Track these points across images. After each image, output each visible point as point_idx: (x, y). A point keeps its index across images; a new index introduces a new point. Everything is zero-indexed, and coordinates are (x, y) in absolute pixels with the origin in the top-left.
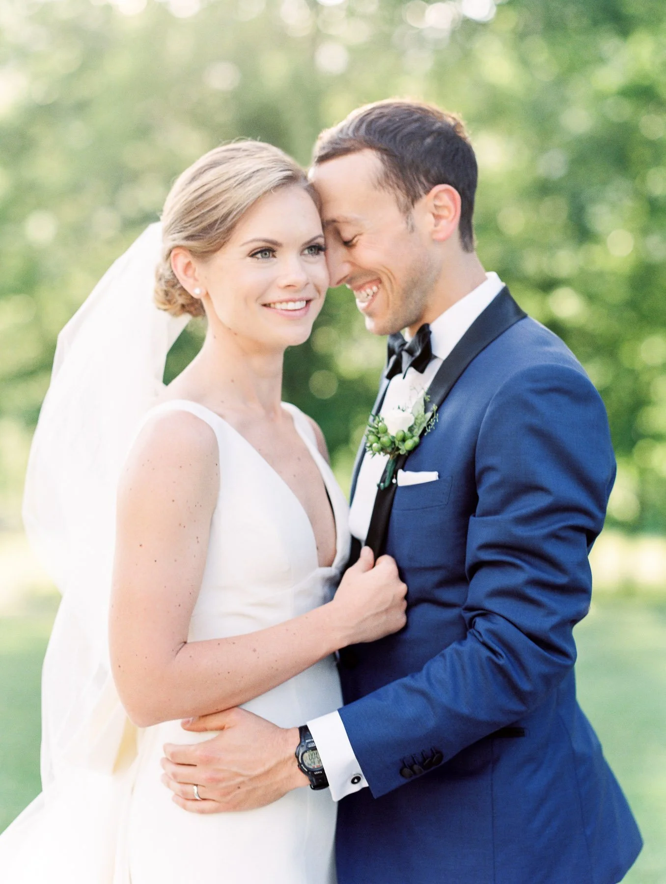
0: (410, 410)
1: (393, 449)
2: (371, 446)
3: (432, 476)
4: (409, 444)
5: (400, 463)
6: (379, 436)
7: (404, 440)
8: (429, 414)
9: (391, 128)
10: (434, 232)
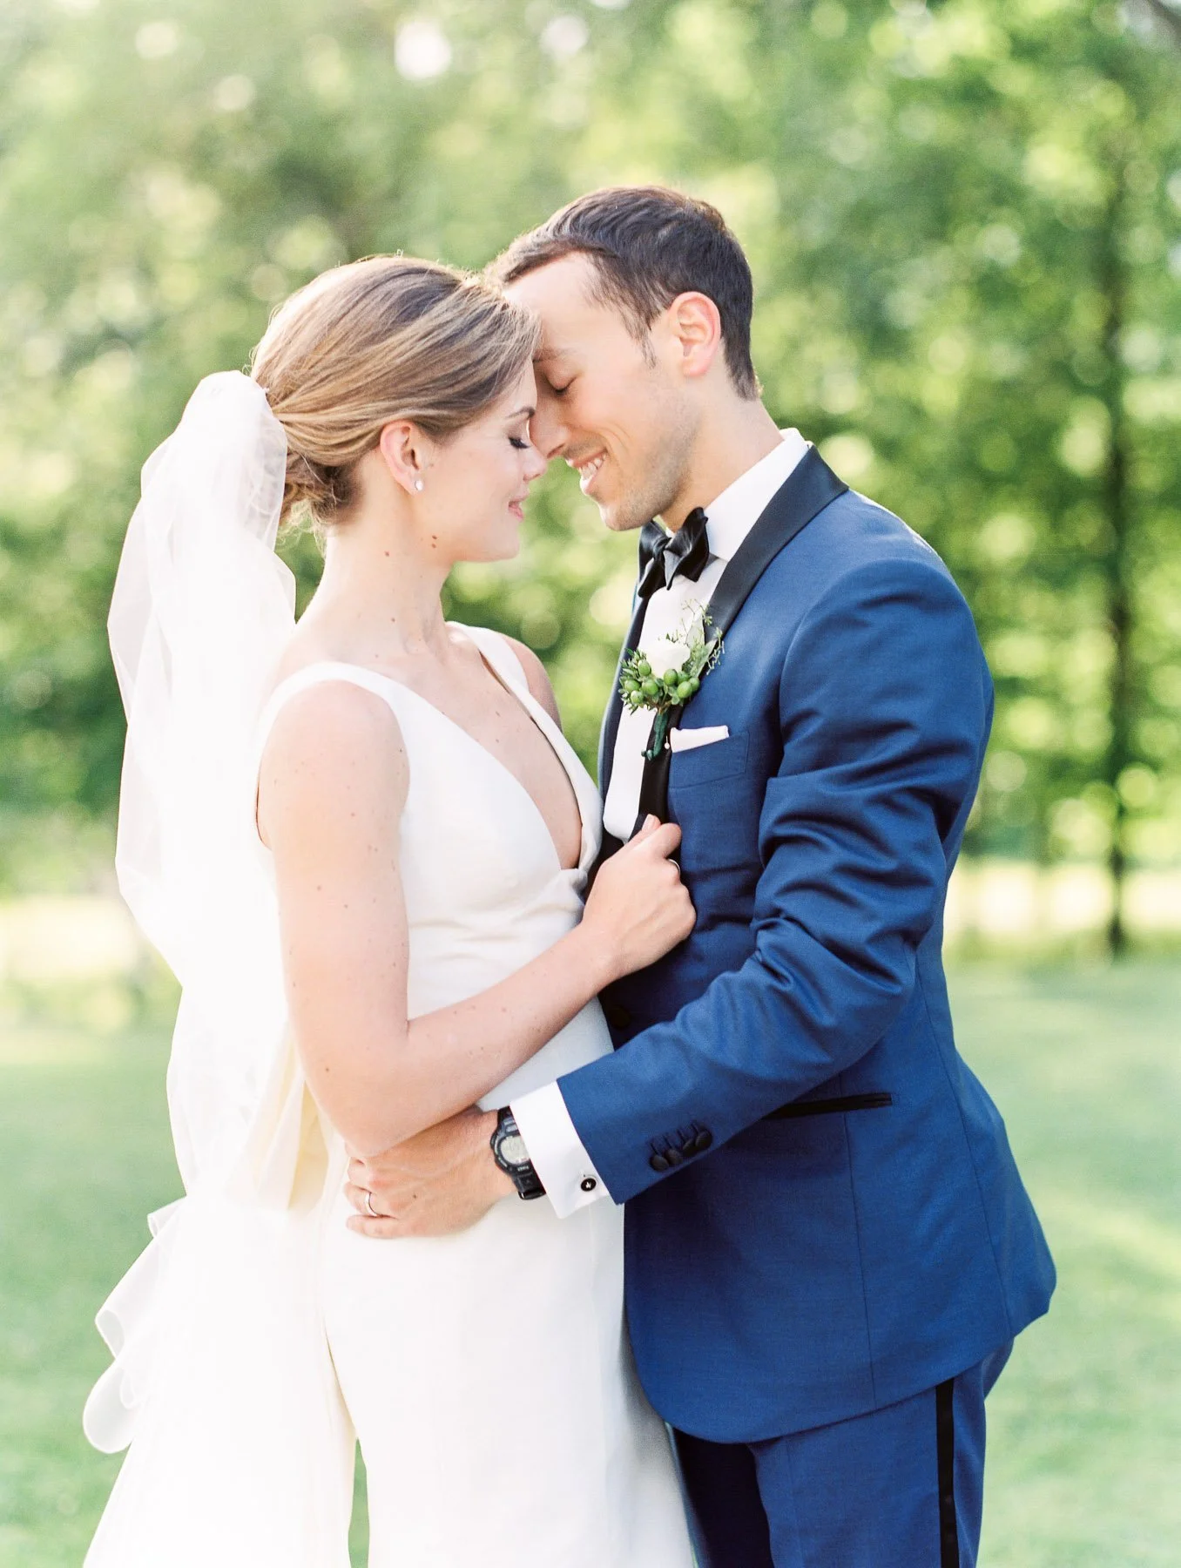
0: (683, 640)
1: (661, 698)
2: (629, 696)
3: (719, 733)
4: (684, 689)
5: (674, 720)
6: (639, 680)
7: (676, 684)
8: (712, 644)
9: (607, 220)
10: (684, 365)
